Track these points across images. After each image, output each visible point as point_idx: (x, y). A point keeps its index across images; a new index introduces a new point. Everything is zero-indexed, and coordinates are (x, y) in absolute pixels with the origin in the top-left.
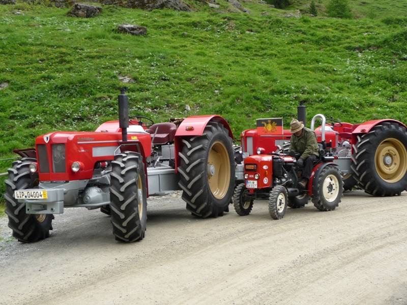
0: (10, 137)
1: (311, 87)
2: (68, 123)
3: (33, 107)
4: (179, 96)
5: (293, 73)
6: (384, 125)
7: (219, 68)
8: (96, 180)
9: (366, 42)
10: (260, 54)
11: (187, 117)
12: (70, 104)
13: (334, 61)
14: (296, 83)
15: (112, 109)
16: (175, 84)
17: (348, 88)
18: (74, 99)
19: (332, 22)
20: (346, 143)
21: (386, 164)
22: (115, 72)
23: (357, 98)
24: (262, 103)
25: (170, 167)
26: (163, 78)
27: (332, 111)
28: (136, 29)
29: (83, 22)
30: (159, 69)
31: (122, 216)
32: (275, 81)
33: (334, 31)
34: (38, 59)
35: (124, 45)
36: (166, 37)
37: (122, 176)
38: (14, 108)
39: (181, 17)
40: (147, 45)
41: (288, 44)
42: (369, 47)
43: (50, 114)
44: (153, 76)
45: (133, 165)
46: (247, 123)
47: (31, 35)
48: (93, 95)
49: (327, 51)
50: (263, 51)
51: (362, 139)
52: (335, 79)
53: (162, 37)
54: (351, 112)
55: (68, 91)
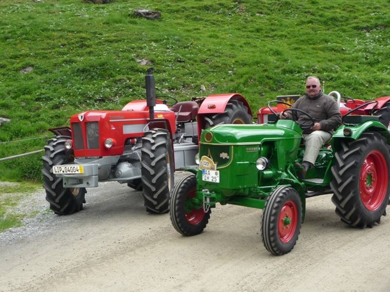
0: (37, 118)
1: (321, 66)
2: (90, 104)
3: (57, 90)
4: (195, 77)
5: (303, 53)
7: (232, 49)
8: (126, 156)
9: (373, 22)
10: (270, 35)
11: (207, 96)
12: (91, 86)
13: (343, 41)
14: (306, 62)
15: (131, 90)
16: (190, 65)
17: (357, 66)
18: (95, 81)
19: (340, 3)
22: (132, 55)
23: (367, 76)
24: (274, 82)
25: (193, 143)
26: (179, 60)
27: (342, 89)
28: (150, 14)
29: (100, 8)
30: (175, 51)
31: (153, 189)
32: (286, 61)
33: (342, 12)
34: (60, 44)
35: (140, 29)
36: (179, 21)
37: (153, 151)
38: (39, 91)
40: (162, 28)
41: (298, 25)
42: (376, 26)
43: (73, 96)
44: (169, 58)
45: (162, 141)
46: (260, 102)
47: (52, 21)
48: (113, 77)
49: (336, 31)
50: (273, 32)
52: (345, 58)
53: (176, 21)
54: (361, 90)
55: (90, 74)
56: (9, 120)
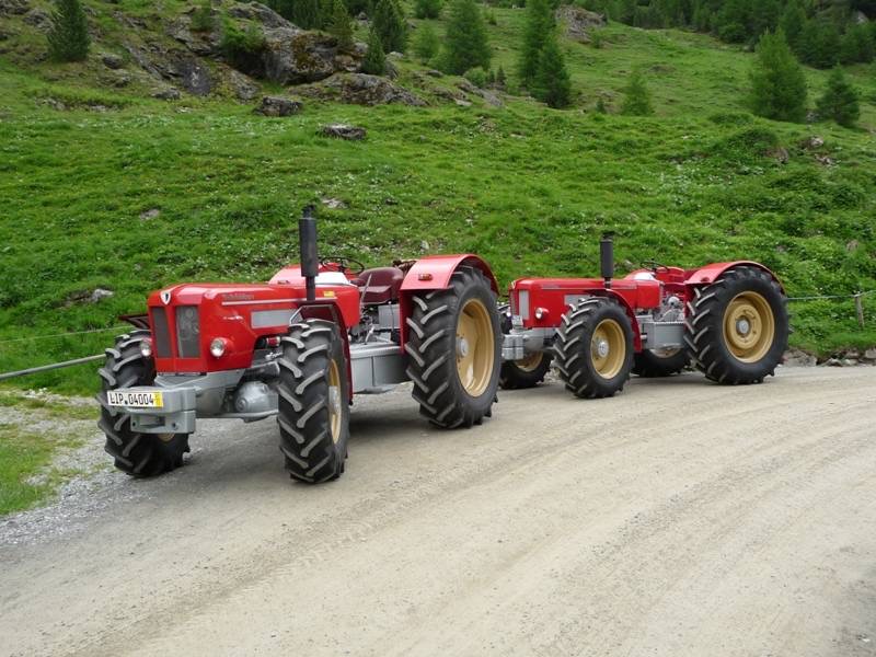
1: (610, 214)
2: (244, 269)
3: (194, 245)
4: (413, 228)
5: (582, 194)
6: (737, 270)
7: (472, 186)
8: (259, 369)
9: (687, 149)
10: (532, 166)
11: (420, 258)
12: (247, 240)
13: (641, 176)
14: (587, 208)
16: (406, 209)
17: (665, 215)
18: (254, 233)
20: (674, 299)
21: (739, 333)
22: (316, 193)
23: (680, 230)
24: (537, 237)
25: (392, 343)
26: (389, 201)
28: (350, 131)
29: (275, 122)
30: (383, 188)
31: (301, 439)
32: (556, 205)
33: (640, 134)
34: (205, 175)
35: (331, 153)
36: (394, 143)
37: (300, 365)
38: (165, 247)
39: (415, 114)
40: (365, 153)
41: (573, 152)
42: (692, 155)
43: (217, 255)
44: (374, 198)
45: (320, 345)
46: (516, 269)
47: (196, 140)
48: (284, 226)
49: (631, 161)
50: (536, 162)
51: (703, 293)
52: (645, 203)
53: (388, 143)
54: (672, 252)
55: (246, 221)
56: (111, 293)
